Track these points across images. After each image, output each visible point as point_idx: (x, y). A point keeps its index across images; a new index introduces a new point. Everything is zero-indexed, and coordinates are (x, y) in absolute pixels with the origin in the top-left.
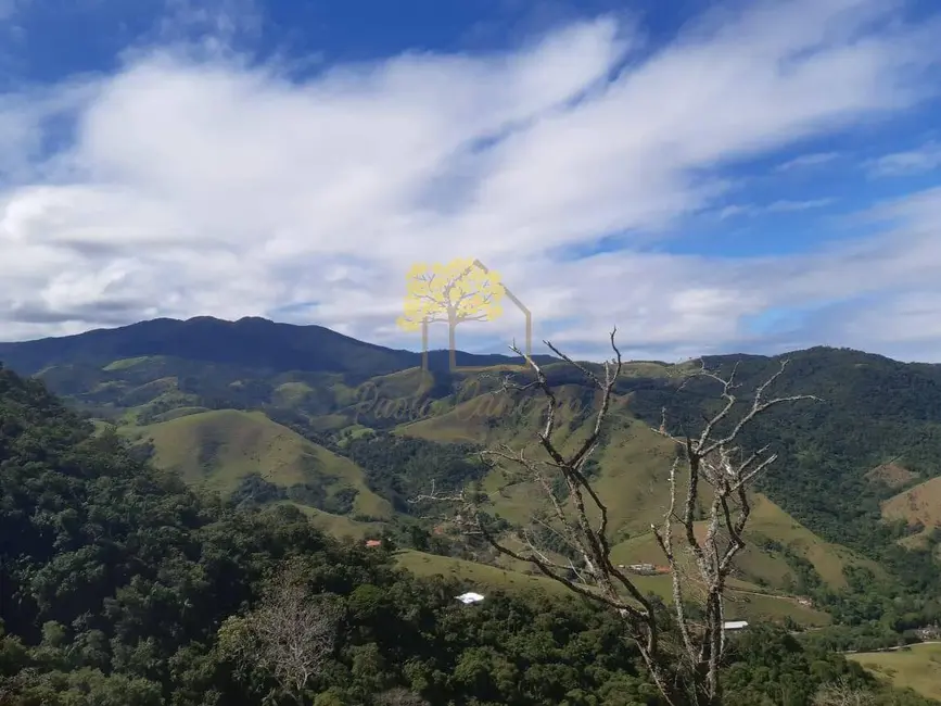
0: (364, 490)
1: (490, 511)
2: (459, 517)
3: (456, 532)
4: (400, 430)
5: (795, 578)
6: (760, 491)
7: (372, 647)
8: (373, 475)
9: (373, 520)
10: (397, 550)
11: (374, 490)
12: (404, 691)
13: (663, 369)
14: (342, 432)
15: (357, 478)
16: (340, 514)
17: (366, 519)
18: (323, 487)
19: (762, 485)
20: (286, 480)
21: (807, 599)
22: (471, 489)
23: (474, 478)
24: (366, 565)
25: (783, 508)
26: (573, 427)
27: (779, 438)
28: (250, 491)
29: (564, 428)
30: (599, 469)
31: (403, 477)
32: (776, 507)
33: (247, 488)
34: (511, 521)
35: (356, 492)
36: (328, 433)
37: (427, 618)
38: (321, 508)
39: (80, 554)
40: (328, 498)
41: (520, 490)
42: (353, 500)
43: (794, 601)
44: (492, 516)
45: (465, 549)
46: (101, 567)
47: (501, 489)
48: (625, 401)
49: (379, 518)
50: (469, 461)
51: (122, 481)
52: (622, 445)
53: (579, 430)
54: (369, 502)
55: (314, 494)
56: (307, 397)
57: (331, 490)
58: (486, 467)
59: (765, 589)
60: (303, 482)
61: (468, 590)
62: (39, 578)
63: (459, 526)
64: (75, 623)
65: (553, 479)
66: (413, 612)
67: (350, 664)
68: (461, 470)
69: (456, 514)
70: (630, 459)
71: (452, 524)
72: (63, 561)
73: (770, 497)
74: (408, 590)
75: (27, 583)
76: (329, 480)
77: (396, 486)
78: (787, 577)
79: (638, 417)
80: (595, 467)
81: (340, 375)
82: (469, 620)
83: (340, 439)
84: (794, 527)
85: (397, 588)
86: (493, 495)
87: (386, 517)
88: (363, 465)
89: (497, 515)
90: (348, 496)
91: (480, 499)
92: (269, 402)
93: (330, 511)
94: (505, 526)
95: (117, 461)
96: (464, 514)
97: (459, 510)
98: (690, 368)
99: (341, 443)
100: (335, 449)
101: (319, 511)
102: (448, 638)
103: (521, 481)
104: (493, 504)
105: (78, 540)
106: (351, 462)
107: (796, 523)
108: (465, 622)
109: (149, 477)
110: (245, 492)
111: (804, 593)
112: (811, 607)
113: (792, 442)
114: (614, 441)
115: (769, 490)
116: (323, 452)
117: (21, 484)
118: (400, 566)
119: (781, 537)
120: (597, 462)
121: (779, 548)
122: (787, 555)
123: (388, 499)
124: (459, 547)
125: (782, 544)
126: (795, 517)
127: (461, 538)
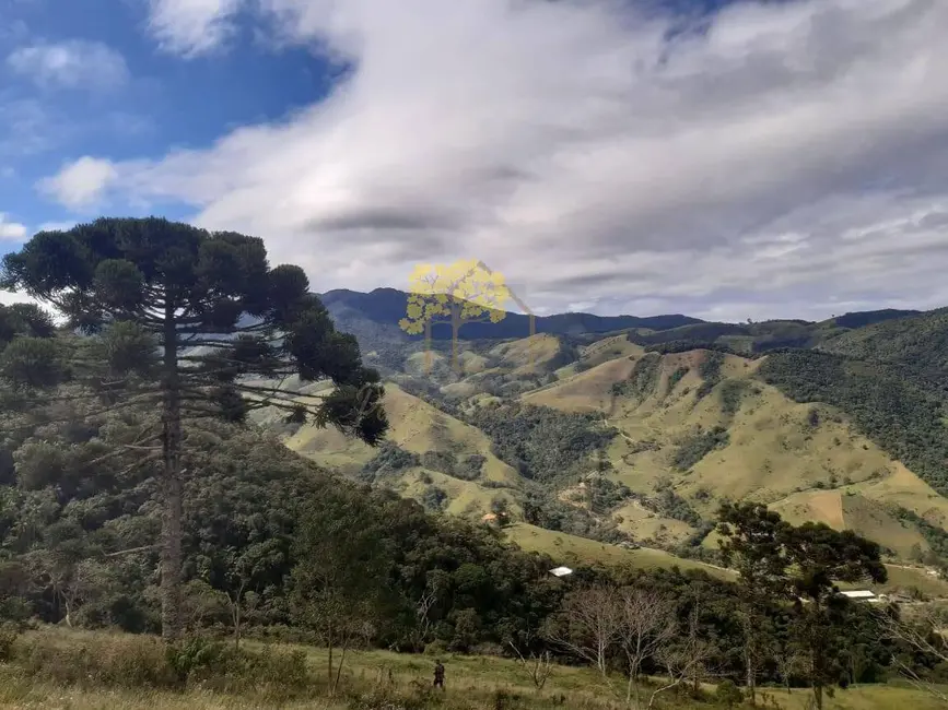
0: (492, 458)
1: (614, 479)
2: (582, 485)
3: (579, 499)
4: (525, 398)
5: (925, 547)
6: (897, 459)
7: (471, 611)
8: (499, 443)
9: (501, 486)
10: (511, 524)
11: (500, 457)
12: (493, 645)
13: (804, 327)
14: (470, 401)
15: (484, 445)
16: (469, 479)
17: (494, 485)
18: (453, 454)
19: (899, 451)
20: (420, 448)
21: (936, 570)
22: (595, 457)
23: (598, 446)
24: (470, 547)
25: (920, 476)
26: (701, 393)
27: (925, 401)
28: (387, 458)
29: (692, 395)
30: (727, 437)
31: (528, 444)
32: (913, 475)
33: (385, 455)
34: (634, 489)
35: (484, 459)
36: (457, 401)
37: (518, 589)
38: (452, 474)
39: (267, 544)
40: (458, 465)
41: (645, 458)
42: (480, 467)
43: (921, 571)
44: (615, 483)
45: (588, 516)
46: (280, 554)
47: (625, 458)
48: (757, 365)
49: (505, 484)
50: (592, 429)
51: (288, 482)
52: (751, 412)
53: (707, 398)
54: (496, 470)
55: (444, 461)
56: (438, 365)
57: (461, 458)
58: (612, 434)
59: (892, 560)
60: (434, 450)
61: (560, 565)
62: (239, 563)
63: (583, 493)
64: (265, 592)
65: (678, 447)
66: (506, 584)
67: (454, 624)
68: (585, 438)
69: (580, 481)
70: (759, 426)
71: (575, 491)
72: (254, 550)
73: (907, 465)
74: (504, 567)
75: (232, 566)
76: (460, 447)
77: (521, 453)
78: (917, 547)
79: (770, 382)
80: (722, 435)
81: (468, 342)
82: (553, 591)
83: (468, 406)
84: (930, 497)
85: (494, 565)
86: (617, 463)
87: (512, 484)
88: (489, 434)
89: (621, 483)
90: (476, 463)
91: (603, 467)
92: (403, 371)
93: (460, 478)
94: (628, 493)
95: (283, 467)
96: (587, 481)
97: (583, 477)
98: (832, 326)
99: (469, 412)
100: (463, 418)
101: (449, 477)
102: (533, 605)
103: (645, 449)
104: (617, 472)
105: (264, 536)
106: (477, 430)
107: (933, 492)
108: (550, 592)
109: (306, 480)
110: (383, 459)
111: (933, 562)
112: (940, 578)
113: (939, 405)
114: (744, 408)
115: (907, 458)
116: (453, 423)
117: (224, 495)
118: (508, 541)
119: (919, 506)
120: (724, 430)
121: (912, 517)
122: (920, 525)
123: (514, 466)
124: (583, 513)
125: (916, 513)
126: (932, 486)
127: (584, 505)
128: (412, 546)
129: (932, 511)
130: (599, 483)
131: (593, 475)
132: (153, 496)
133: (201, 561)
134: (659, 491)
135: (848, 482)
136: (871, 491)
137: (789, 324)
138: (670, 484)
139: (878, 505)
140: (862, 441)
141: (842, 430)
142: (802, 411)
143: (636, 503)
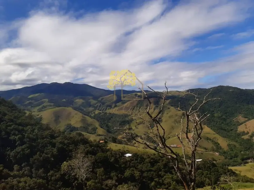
0: (99, 128)
1: (133, 132)
3: (124, 138)
4: (108, 111)
5: (215, 147)
6: (205, 125)
7: (102, 169)
8: (101, 123)
9: (102, 135)
10: (108, 143)
11: (102, 127)
12: (111, 180)
13: (179, 93)
14: (93, 112)
15: (97, 124)
16: (93, 134)
17: (100, 135)
18: (88, 127)
19: (205, 123)
20: (78, 125)
21: (218, 153)
22: (128, 126)
23: (128, 123)
24: (100, 147)
25: (211, 129)
26: (155, 109)
29: (152, 109)
30: (162, 120)
31: (109, 124)
32: (209, 129)
33: (68, 128)
34: (139, 135)
35: (97, 128)
36: (89, 113)
37: (117, 161)
39: (23, 147)
40: (90, 130)
41: (140, 126)
42: (96, 130)
43: (214, 153)
46: (29, 150)
47: (136, 126)
48: (168, 102)
49: (103, 135)
50: (127, 119)
51: (34, 127)
54: (100, 131)
55: (85, 129)
56: (83, 103)
57: (90, 128)
58: (132, 120)
59: (207, 151)
60: (82, 126)
61: (127, 153)
62: (12, 154)
63: (125, 136)
64: (22, 165)
66: (113, 159)
68: (125, 122)
69: (124, 133)
70: (170, 117)
71: (123, 136)
72: (19, 149)
73: (208, 126)
74: (111, 154)
75: (9, 155)
76: (90, 125)
77: (107, 126)
78: (213, 147)
79: (172, 106)
80: (161, 120)
81: (92, 97)
83: (92, 114)
84: (214, 134)
85: (108, 153)
86: (134, 128)
88: (98, 121)
89: (135, 133)
90: (95, 129)
91: (130, 129)
92: (73, 105)
93: (90, 134)
94: (137, 136)
95: (32, 122)
96: (126, 133)
97: (125, 132)
98: (186, 92)
99: (92, 115)
100: (91, 117)
101: (87, 133)
102: (122, 166)
103: (141, 124)
104: (134, 130)
105: (23, 143)
106: (95, 120)
107: (215, 133)
108: (127, 162)
109: (41, 126)
110: (67, 129)
111: (217, 151)
112: (219, 155)
113: (213, 111)
114: (166, 112)
115: (207, 124)
116: (88, 118)
117: (7, 129)
118: (109, 147)
120: (161, 118)
121: (210, 140)
122: (212, 141)
123: (105, 130)
124: (125, 142)
125: (211, 138)
126: (214, 131)
127: (125, 139)
129: (215, 138)
130: (129, 133)
131: (127, 131)
134: (145, 135)
137: (175, 92)
138: (147, 133)
143: (139, 138)
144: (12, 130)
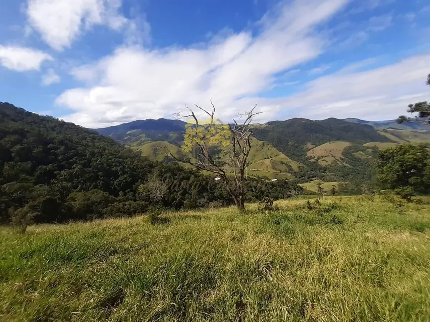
0: (193, 158)
1: (221, 160)
5: (287, 169)
6: (281, 152)
10: (200, 170)
12: (203, 199)
15: (190, 155)
16: (187, 163)
19: (281, 150)
22: (217, 156)
23: (217, 153)
24: (193, 174)
32: (284, 155)
33: (165, 159)
35: (191, 158)
39: (126, 176)
43: (287, 174)
46: (131, 179)
51: (134, 159)
56: (177, 137)
57: (185, 158)
58: (220, 151)
59: (281, 172)
61: (217, 177)
62: (116, 182)
64: (126, 191)
66: (204, 183)
67: (191, 195)
72: (121, 178)
74: (203, 178)
75: (113, 184)
79: (254, 137)
82: (217, 183)
84: (287, 159)
86: (222, 157)
88: (192, 152)
89: (223, 161)
90: (189, 159)
91: (219, 158)
92: (168, 139)
93: (185, 163)
94: (225, 163)
95: (132, 155)
101: (182, 163)
105: (124, 173)
111: (289, 172)
112: (290, 175)
117: (108, 161)
118: (201, 174)
119: (285, 161)
121: (284, 163)
122: (286, 165)
126: (288, 157)
128: (176, 175)
129: (288, 162)
130: (218, 162)
131: (217, 160)
132: (78, 163)
133: (99, 183)
135: (271, 157)
136: (276, 158)
139: (278, 161)
140: (274, 148)
141: (269, 146)
142: (261, 143)
143: (227, 165)
144: (113, 162)
